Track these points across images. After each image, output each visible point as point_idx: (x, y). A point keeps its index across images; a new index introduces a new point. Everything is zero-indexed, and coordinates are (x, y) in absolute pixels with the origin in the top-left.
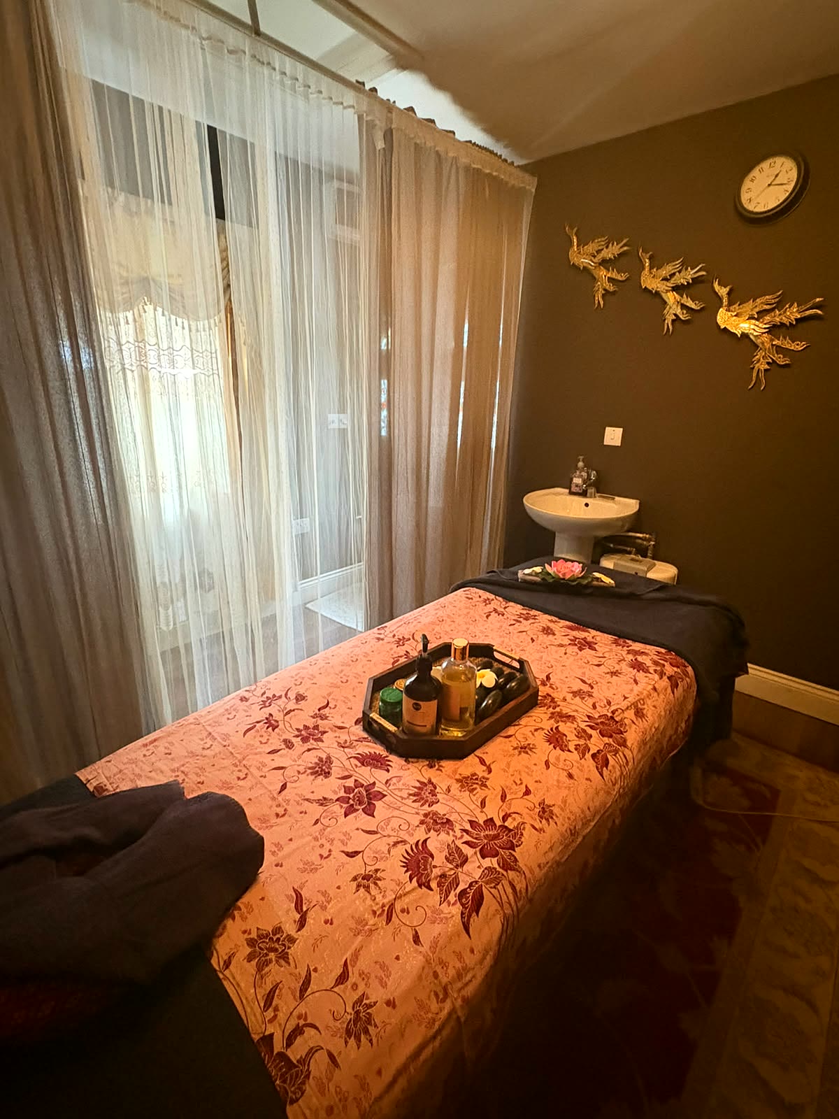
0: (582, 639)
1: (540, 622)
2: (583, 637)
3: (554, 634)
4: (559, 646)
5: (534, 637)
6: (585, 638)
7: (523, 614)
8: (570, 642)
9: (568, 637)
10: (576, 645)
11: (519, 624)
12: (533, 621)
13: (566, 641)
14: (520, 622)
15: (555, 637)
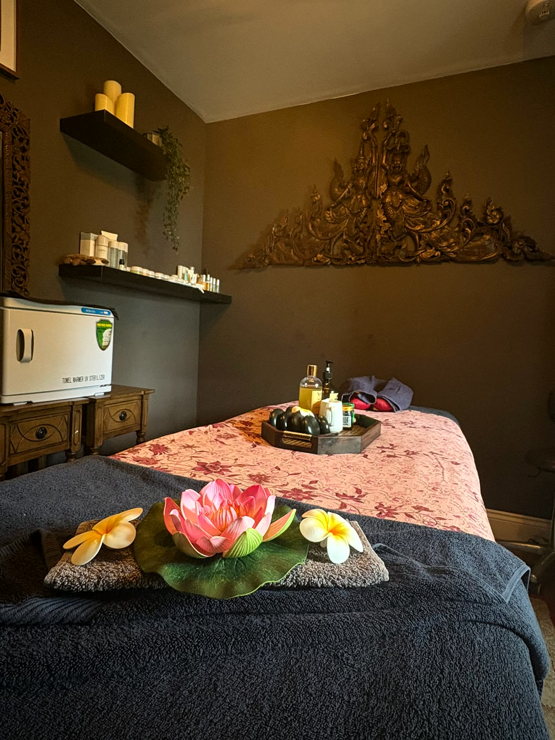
0: (212, 472)
1: (275, 487)
2: (209, 475)
3: (250, 476)
4: (244, 465)
5: (276, 471)
6: (206, 474)
7: (306, 498)
8: (229, 469)
9: (231, 474)
10: (221, 467)
11: (304, 483)
12: (285, 488)
13: (234, 470)
14: (306, 487)
15: (248, 473)
